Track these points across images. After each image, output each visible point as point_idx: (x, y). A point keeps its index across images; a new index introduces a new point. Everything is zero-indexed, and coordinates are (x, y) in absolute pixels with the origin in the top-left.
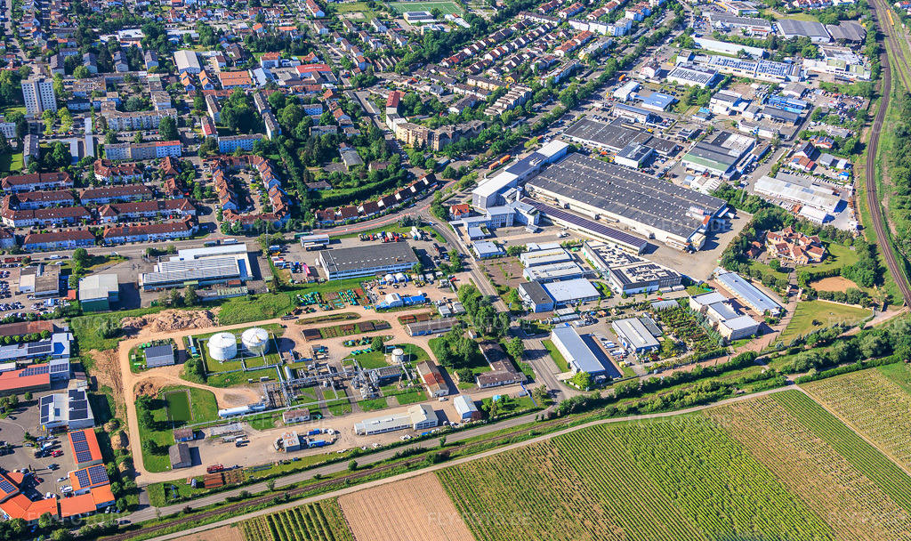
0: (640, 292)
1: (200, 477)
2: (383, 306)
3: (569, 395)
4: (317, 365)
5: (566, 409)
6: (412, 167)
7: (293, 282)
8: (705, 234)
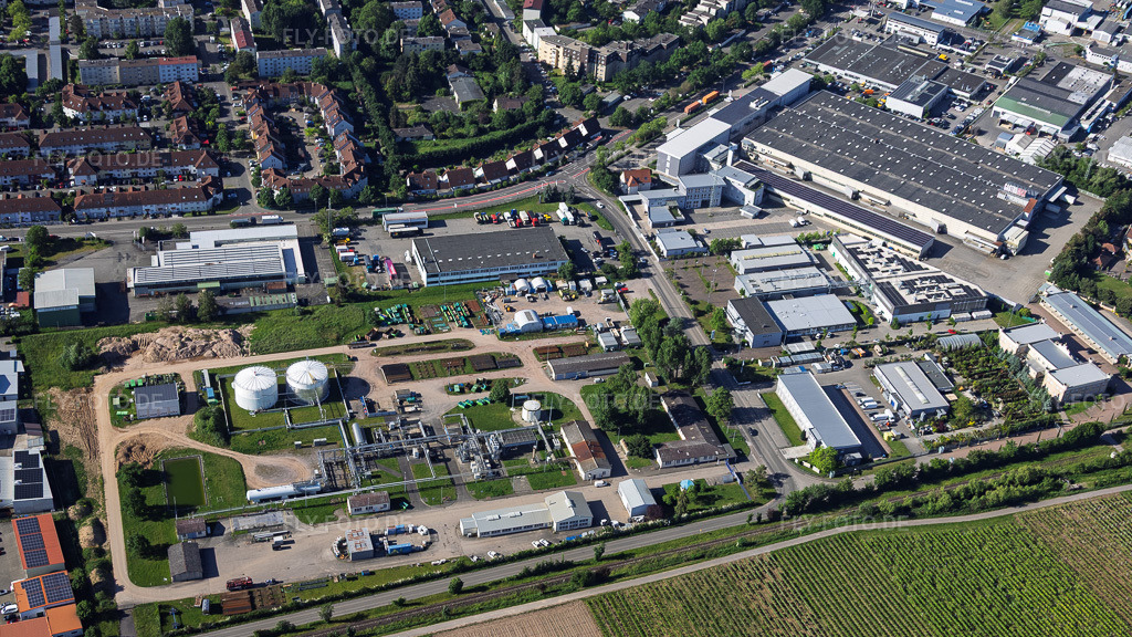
0: (921, 320)
1: (216, 596)
2: (510, 329)
3: (802, 483)
4: (404, 423)
5: (797, 506)
6: (562, 106)
7: (368, 287)
8: (1027, 228)
